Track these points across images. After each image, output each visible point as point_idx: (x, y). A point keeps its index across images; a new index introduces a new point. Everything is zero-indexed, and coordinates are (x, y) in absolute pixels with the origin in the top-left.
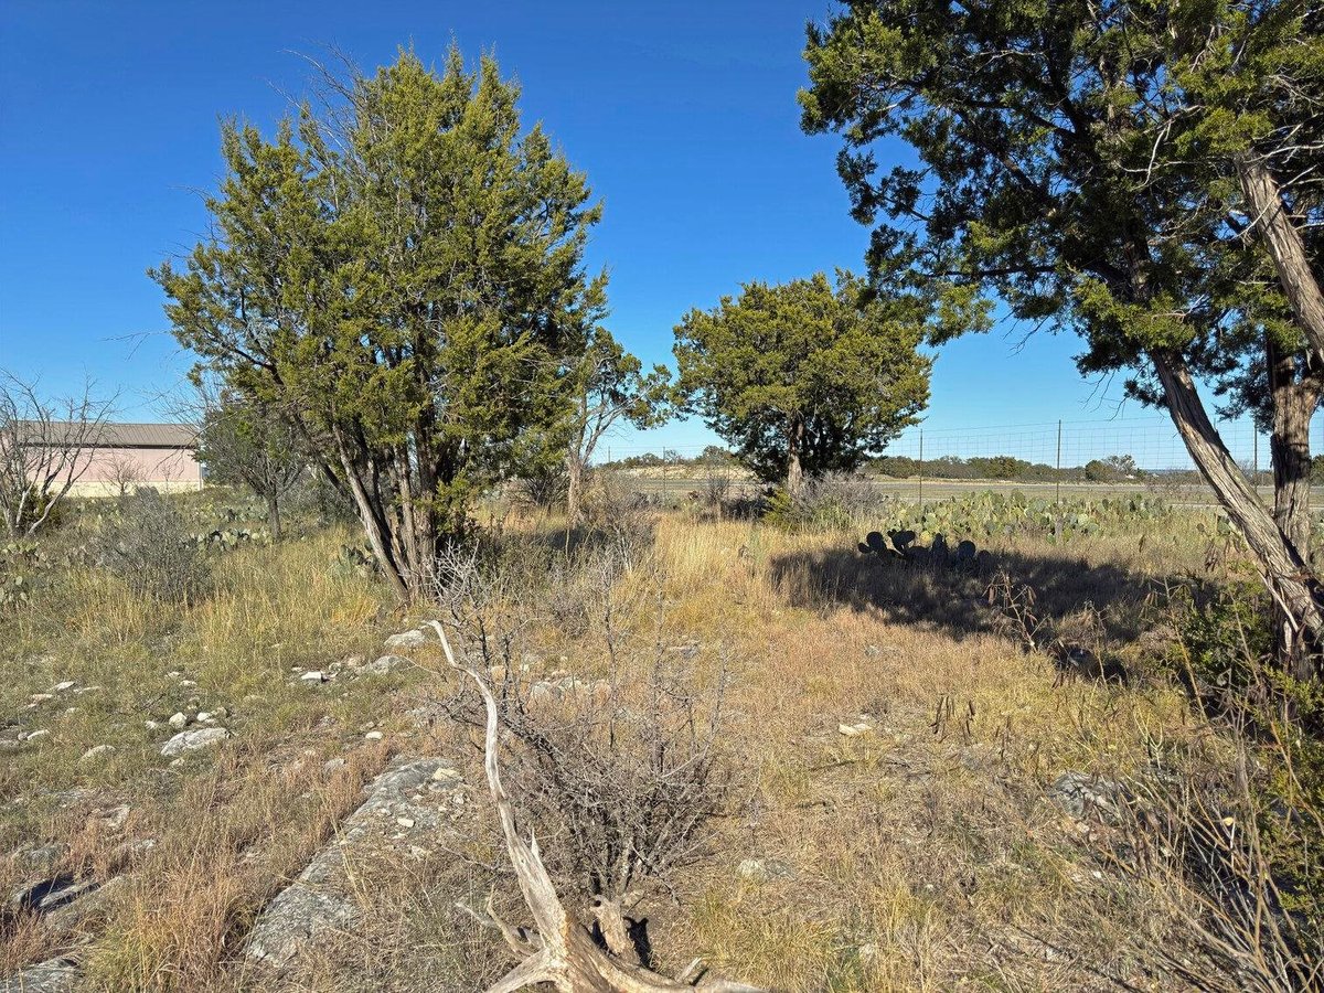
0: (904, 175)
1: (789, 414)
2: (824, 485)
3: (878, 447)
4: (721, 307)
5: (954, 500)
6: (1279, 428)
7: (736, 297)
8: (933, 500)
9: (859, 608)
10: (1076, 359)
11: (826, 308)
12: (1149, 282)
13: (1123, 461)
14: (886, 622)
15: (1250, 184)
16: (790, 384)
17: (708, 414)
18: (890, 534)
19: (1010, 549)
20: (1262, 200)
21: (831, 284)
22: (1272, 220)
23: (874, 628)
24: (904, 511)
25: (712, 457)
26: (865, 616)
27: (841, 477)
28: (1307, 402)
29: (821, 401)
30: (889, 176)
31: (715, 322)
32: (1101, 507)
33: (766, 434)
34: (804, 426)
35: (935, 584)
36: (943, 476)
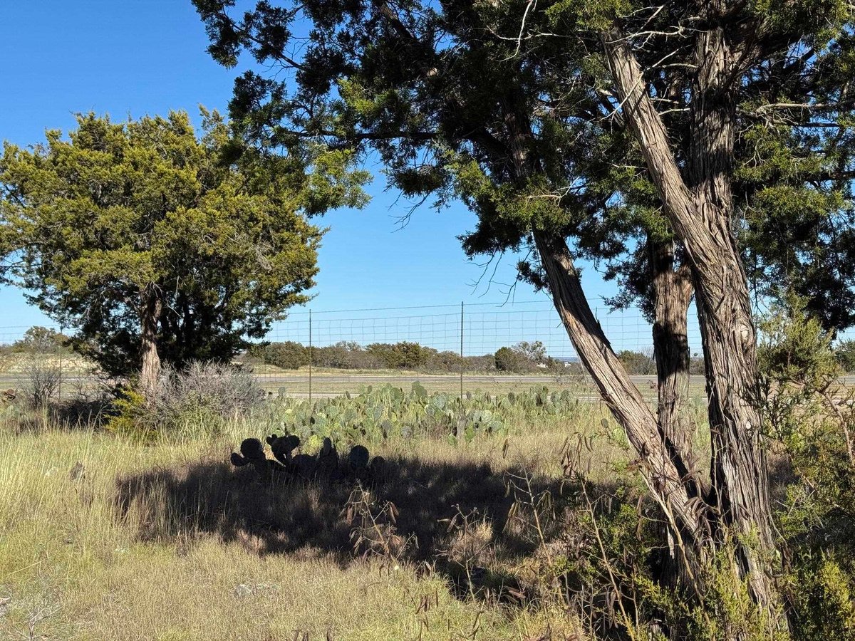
0: (271, 11)
1: (142, 287)
2: (190, 380)
3: (258, 331)
4: (46, 144)
5: (349, 397)
6: (660, 317)
7: (68, 132)
8: (325, 396)
9: (229, 537)
10: (461, 238)
11: (188, 155)
12: (531, 158)
13: (534, 348)
14: (262, 553)
15: (617, 65)
16: (143, 250)
17: (30, 285)
18: (269, 440)
19: (409, 455)
20: (628, 82)
21: (194, 125)
22: (637, 104)
23: (247, 562)
24: (289, 411)
25: (37, 342)
26: (235, 548)
27: (212, 368)
28: (684, 291)
29: (184, 273)
30: (253, 11)
31: (38, 163)
32: (506, 401)
33: (113, 312)
34: (163, 304)
35: (321, 501)
36: (340, 366)
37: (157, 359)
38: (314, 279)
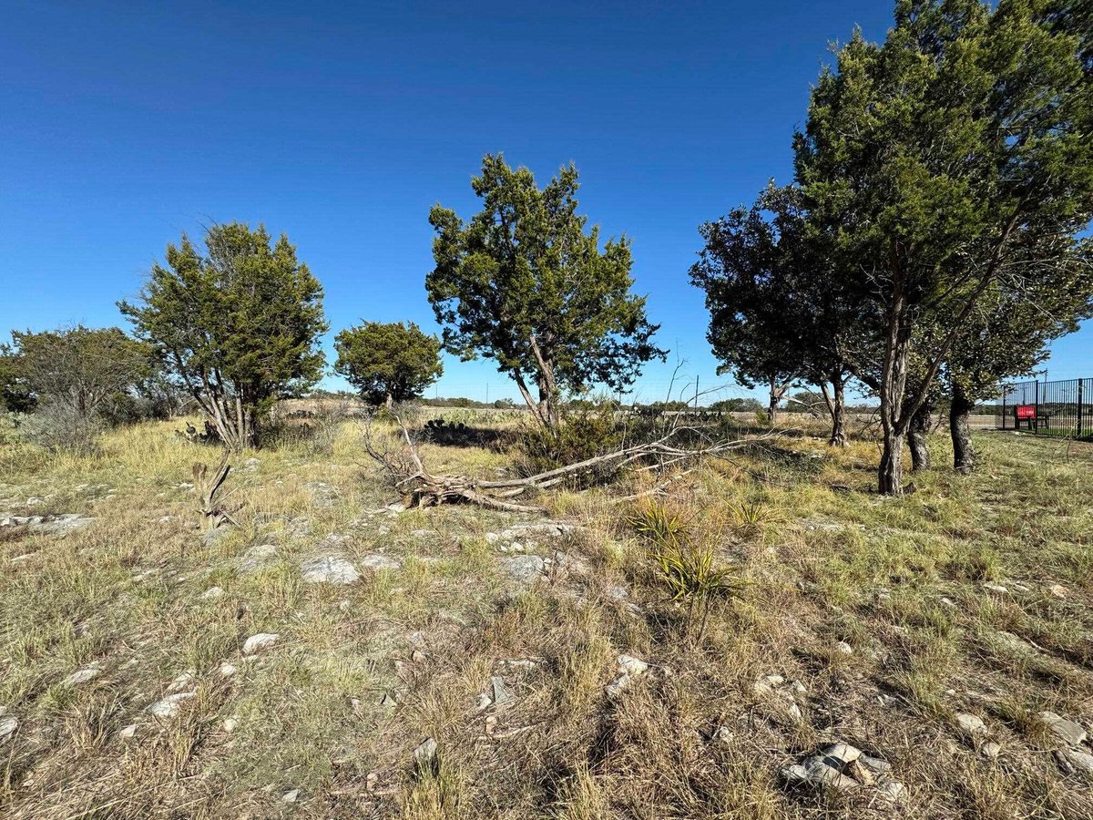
2: (403, 406)
3: (420, 392)
4: (358, 330)
6: (540, 387)
7: (365, 327)
10: (497, 368)
12: (513, 353)
16: (389, 364)
18: (435, 421)
27: (408, 402)
29: (401, 372)
31: (355, 336)
35: (453, 436)
37: (392, 399)
38: (442, 374)
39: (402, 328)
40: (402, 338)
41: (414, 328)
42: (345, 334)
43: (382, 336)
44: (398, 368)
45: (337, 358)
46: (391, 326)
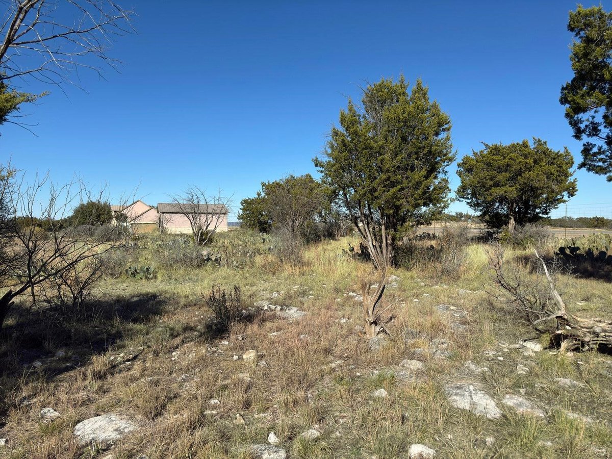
2: (526, 229)
3: (546, 213)
11: (529, 154)
16: (512, 186)
17: (470, 199)
18: (568, 248)
27: (533, 225)
31: (477, 161)
37: (514, 222)
38: (575, 193)
39: (527, 147)
40: (526, 157)
41: (540, 145)
42: (467, 160)
43: (505, 158)
44: (522, 189)
45: (460, 184)
46: (514, 146)
